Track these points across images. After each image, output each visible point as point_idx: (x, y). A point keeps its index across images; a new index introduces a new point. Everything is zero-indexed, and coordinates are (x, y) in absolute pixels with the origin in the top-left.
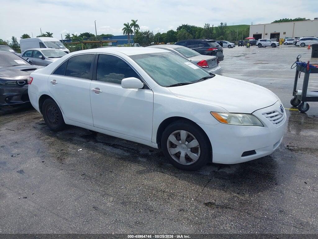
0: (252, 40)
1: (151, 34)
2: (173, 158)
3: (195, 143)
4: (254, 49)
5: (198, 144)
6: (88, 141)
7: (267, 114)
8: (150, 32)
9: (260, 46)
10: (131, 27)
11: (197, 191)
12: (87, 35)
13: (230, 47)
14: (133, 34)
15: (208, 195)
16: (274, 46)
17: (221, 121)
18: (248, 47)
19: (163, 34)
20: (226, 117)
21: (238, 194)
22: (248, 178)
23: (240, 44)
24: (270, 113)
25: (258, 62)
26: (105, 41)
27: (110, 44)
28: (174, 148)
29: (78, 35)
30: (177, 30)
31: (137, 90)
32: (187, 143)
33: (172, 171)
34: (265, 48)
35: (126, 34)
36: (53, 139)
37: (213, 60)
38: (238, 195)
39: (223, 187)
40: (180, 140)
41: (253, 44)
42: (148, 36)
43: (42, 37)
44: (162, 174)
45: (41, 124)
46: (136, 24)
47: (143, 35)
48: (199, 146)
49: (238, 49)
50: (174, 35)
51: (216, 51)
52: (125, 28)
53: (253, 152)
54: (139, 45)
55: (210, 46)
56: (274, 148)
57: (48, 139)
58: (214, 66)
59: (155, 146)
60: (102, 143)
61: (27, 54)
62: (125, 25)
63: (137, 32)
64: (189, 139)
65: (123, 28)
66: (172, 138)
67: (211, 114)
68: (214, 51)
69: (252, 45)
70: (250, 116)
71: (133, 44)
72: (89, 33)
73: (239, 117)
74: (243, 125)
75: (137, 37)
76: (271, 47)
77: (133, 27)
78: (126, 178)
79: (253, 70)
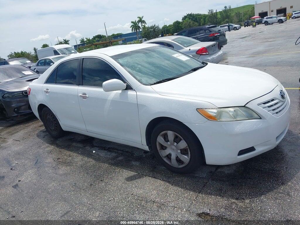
0: (258, 19)
1: (158, 27)
2: (165, 160)
3: (183, 144)
4: (260, 27)
5: (187, 145)
6: (85, 147)
7: (265, 103)
8: (156, 26)
9: (266, 23)
10: (138, 23)
11: (190, 199)
12: (99, 37)
13: (235, 29)
14: (141, 30)
15: (202, 203)
16: (281, 21)
17: (210, 118)
18: (254, 27)
19: (170, 26)
20: (215, 113)
21: (237, 199)
22: (250, 178)
23: (246, 24)
24: (269, 102)
25: (265, 40)
26: (116, 40)
27: (121, 42)
28: (164, 150)
29: (91, 38)
30: (182, 20)
31: (120, 92)
32: (175, 144)
33: (165, 175)
34: (271, 25)
35: (134, 31)
36: (52, 147)
37: (213, 46)
38: (236, 201)
39: (220, 193)
40: (168, 141)
41: (259, 22)
42: (154, 30)
43: (59, 44)
44: (154, 179)
45: (45, 132)
46: (143, 20)
47: (150, 29)
48: (188, 147)
49: (244, 30)
50: (180, 25)
51: (218, 35)
52: (133, 25)
53: (252, 149)
54: (147, 40)
55: (212, 32)
56: (276, 142)
57: (47, 147)
58: (215, 52)
59: (147, 148)
60: (98, 147)
61: (41, 63)
62: (132, 22)
63: (144, 27)
64: (177, 140)
65: (130, 26)
66: (160, 139)
67: (197, 111)
68: (216, 36)
69: (258, 24)
70: (243, 108)
71: (141, 39)
72: (101, 35)
73: (230, 111)
74: (235, 120)
75: (144, 33)
76: (278, 23)
77: (140, 23)
78: (116, 188)
79: (259, 50)
